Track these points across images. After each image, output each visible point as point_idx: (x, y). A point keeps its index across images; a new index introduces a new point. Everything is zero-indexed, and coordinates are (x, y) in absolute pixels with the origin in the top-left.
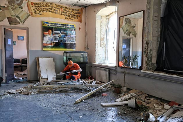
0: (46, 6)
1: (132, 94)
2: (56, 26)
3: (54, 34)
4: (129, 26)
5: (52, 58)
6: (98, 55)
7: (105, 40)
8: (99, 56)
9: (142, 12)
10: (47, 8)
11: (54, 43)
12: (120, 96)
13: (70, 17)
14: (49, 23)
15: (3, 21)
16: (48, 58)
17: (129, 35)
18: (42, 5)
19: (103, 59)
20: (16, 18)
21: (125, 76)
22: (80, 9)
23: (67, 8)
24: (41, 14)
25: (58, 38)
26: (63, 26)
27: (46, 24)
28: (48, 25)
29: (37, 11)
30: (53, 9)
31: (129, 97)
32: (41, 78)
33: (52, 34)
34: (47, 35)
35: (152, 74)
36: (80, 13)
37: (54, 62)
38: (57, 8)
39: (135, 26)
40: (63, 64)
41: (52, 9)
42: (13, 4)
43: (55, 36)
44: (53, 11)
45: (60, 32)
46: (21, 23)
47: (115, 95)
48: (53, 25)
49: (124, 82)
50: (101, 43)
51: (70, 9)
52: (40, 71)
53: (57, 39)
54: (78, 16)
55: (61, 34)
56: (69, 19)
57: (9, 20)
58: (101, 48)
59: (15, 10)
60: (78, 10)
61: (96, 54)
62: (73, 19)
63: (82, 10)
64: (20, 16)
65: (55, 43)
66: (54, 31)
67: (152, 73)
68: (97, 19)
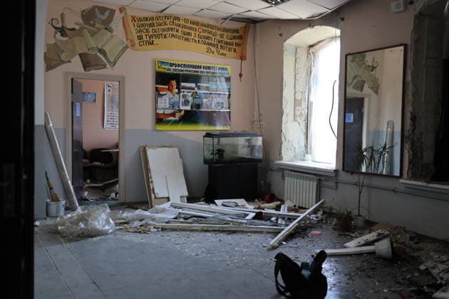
0: (165, 24)
1: (379, 231)
2: (186, 71)
3: (182, 90)
4: (360, 66)
5: (176, 150)
6: (287, 140)
7: (304, 105)
8: (290, 143)
9: (402, 48)
10: (165, 27)
11: (180, 111)
12: (351, 236)
13: (219, 47)
14: (171, 65)
15: (69, 61)
16: (166, 149)
17: (362, 89)
18: (155, 22)
19: (300, 150)
20: (98, 54)
21: (360, 192)
22: (241, 28)
23: (212, 27)
24: (152, 43)
25: (190, 99)
26: (202, 70)
27: (163, 66)
28: (169, 70)
29: (144, 37)
30: (180, 29)
31: (375, 238)
32: (155, 198)
33: (177, 91)
34: (165, 93)
35: (424, 186)
36: (241, 37)
37: (181, 157)
38: (189, 28)
39: (375, 65)
40: (202, 162)
41: (177, 31)
42: (91, 22)
43: (184, 96)
44: (180, 34)
45: (196, 85)
46: (108, 66)
47: (341, 235)
48: (180, 68)
49: (359, 207)
50: (296, 112)
51: (219, 29)
52: (150, 180)
53: (188, 102)
54: (237, 44)
55: (196, 90)
56: (215, 52)
57: (82, 60)
58: (296, 124)
59: (96, 35)
60: (237, 31)
61: (283, 139)
62: (224, 52)
63: (246, 29)
64: (106, 49)
65: (183, 113)
66: (182, 84)
67: (424, 184)
68: (285, 53)
